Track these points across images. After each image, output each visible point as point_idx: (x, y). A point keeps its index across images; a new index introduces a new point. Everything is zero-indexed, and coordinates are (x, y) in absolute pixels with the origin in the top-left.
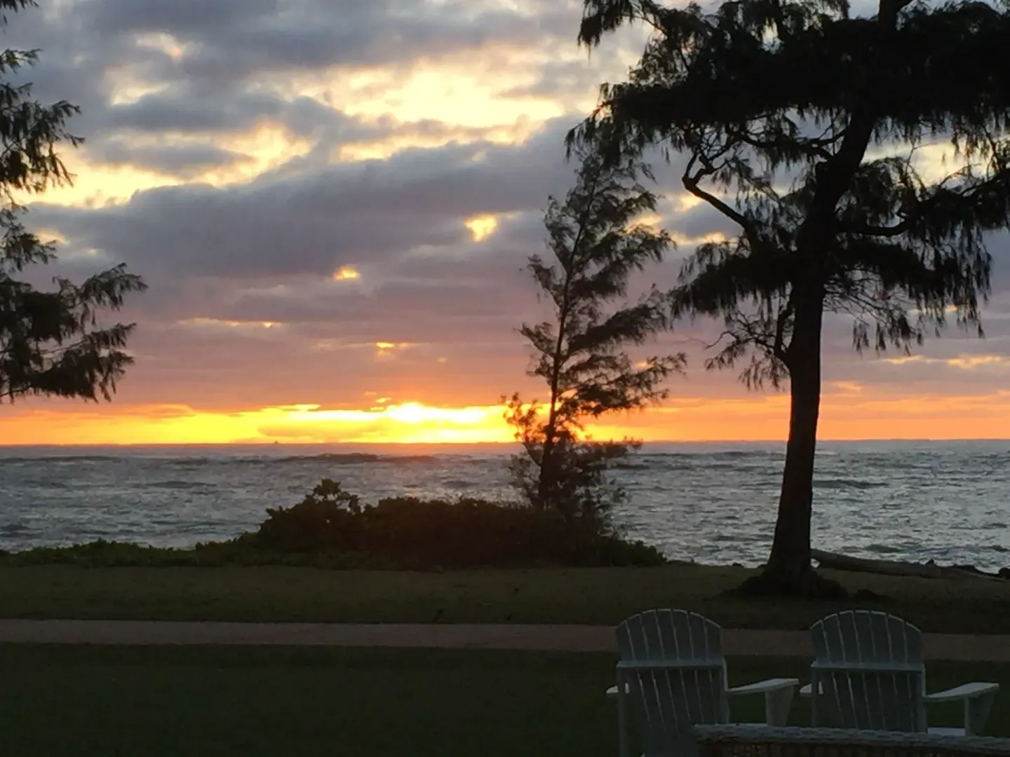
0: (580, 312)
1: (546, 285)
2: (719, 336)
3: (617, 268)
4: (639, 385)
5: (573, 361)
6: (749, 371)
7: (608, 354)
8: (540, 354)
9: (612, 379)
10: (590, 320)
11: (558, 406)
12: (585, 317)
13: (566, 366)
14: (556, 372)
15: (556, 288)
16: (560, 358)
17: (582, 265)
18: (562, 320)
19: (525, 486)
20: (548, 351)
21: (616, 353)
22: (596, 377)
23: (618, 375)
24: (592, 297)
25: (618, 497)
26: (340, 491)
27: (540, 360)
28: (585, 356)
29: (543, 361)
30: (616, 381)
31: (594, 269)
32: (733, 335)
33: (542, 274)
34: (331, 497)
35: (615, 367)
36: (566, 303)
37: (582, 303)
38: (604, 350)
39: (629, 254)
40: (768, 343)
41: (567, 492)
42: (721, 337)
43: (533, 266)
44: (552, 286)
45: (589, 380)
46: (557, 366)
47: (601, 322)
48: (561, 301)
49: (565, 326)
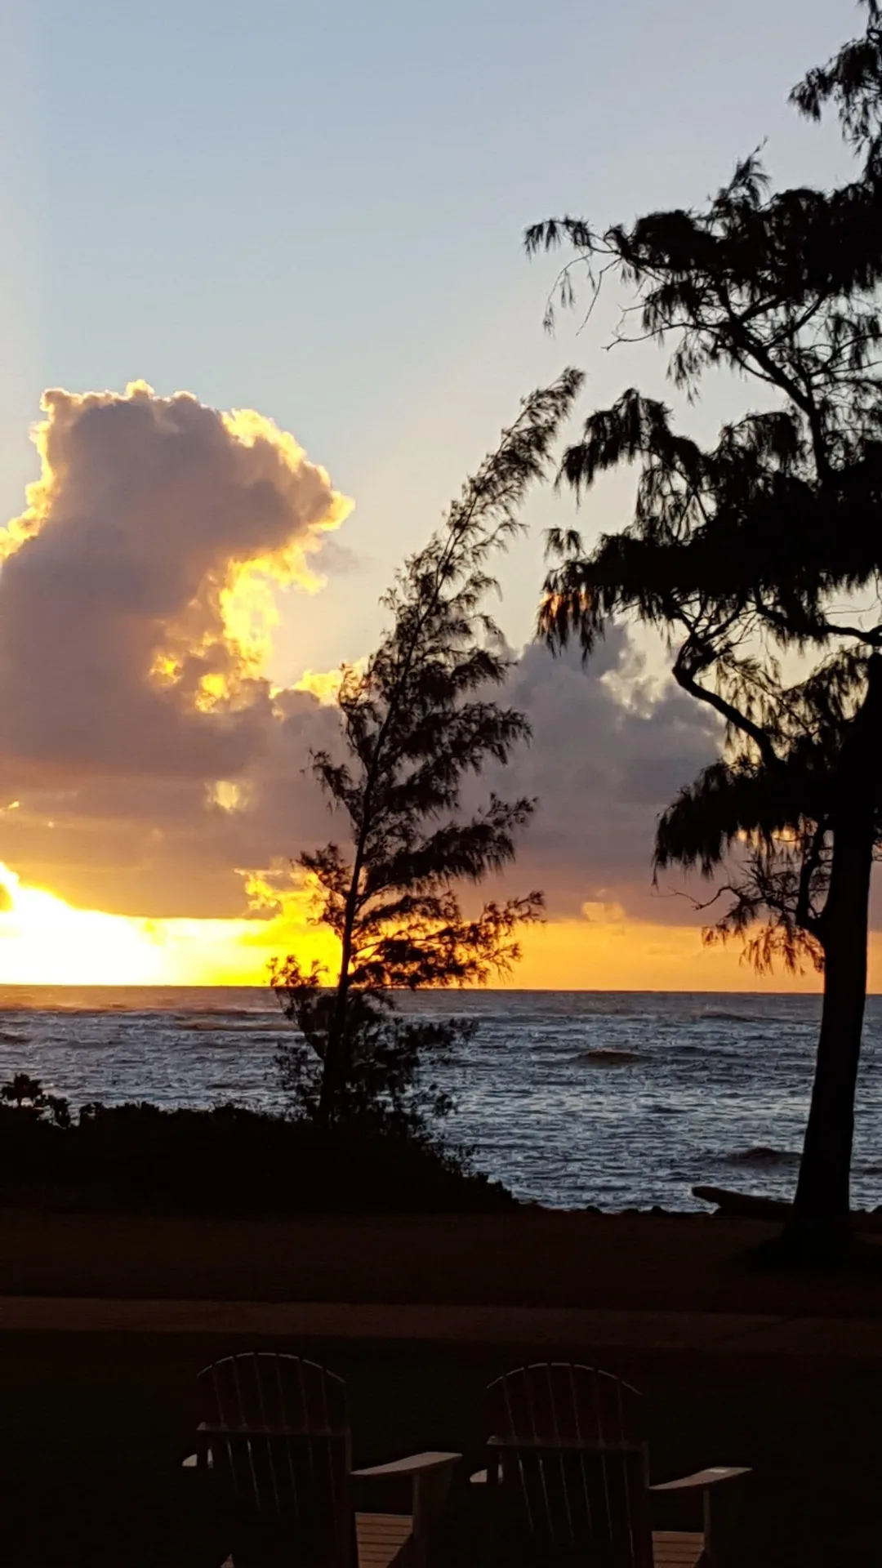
0: (390, 832)
1: (339, 791)
2: (717, 892)
3: (443, 769)
4: (473, 941)
5: (375, 902)
6: (757, 944)
7: (426, 893)
8: (326, 894)
9: (433, 931)
10: (403, 844)
11: (351, 969)
12: (396, 839)
13: (364, 910)
14: (350, 920)
15: (352, 794)
16: (354, 900)
17: (390, 762)
18: (360, 843)
19: (300, 1089)
20: (337, 888)
21: (439, 893)
22: (410, 928)
23: (442, 925)
24: (408, 810)
25: (443, 1107)
26: (40, 1091)
27: (326, 901)
28: (392, 897)
29: (329, 903)
30: (441, 934)
31: (408, 768)
32: (735, 891)
33: (334, 777)
34: (27, 1102)
35: (438, 915)
36: (368, 819)
37: (394, 819)
38: (419, 888)
39: (461, 749)
40: (786, 905)
41: (363, 1099)
42: (719, 894)
43: (320, 766)
44: (346, 794)
45: (400, 933)
46: (351, 910)
47: (417, 847)
48: (359, 814)
49: (365, 852)
